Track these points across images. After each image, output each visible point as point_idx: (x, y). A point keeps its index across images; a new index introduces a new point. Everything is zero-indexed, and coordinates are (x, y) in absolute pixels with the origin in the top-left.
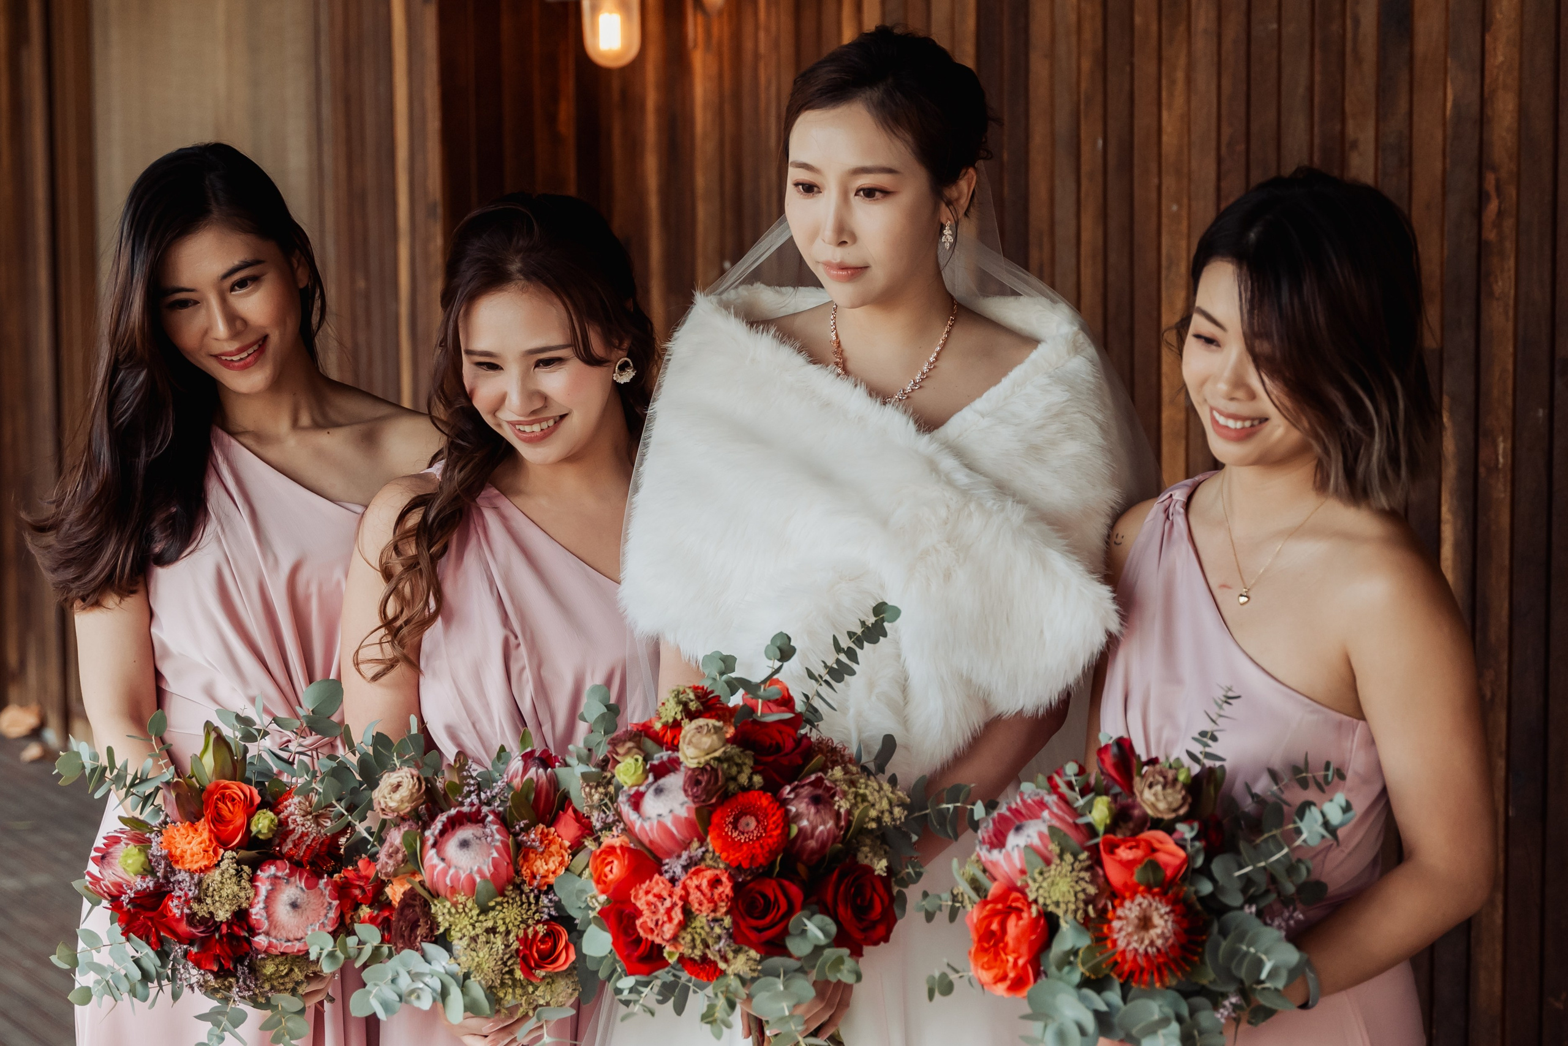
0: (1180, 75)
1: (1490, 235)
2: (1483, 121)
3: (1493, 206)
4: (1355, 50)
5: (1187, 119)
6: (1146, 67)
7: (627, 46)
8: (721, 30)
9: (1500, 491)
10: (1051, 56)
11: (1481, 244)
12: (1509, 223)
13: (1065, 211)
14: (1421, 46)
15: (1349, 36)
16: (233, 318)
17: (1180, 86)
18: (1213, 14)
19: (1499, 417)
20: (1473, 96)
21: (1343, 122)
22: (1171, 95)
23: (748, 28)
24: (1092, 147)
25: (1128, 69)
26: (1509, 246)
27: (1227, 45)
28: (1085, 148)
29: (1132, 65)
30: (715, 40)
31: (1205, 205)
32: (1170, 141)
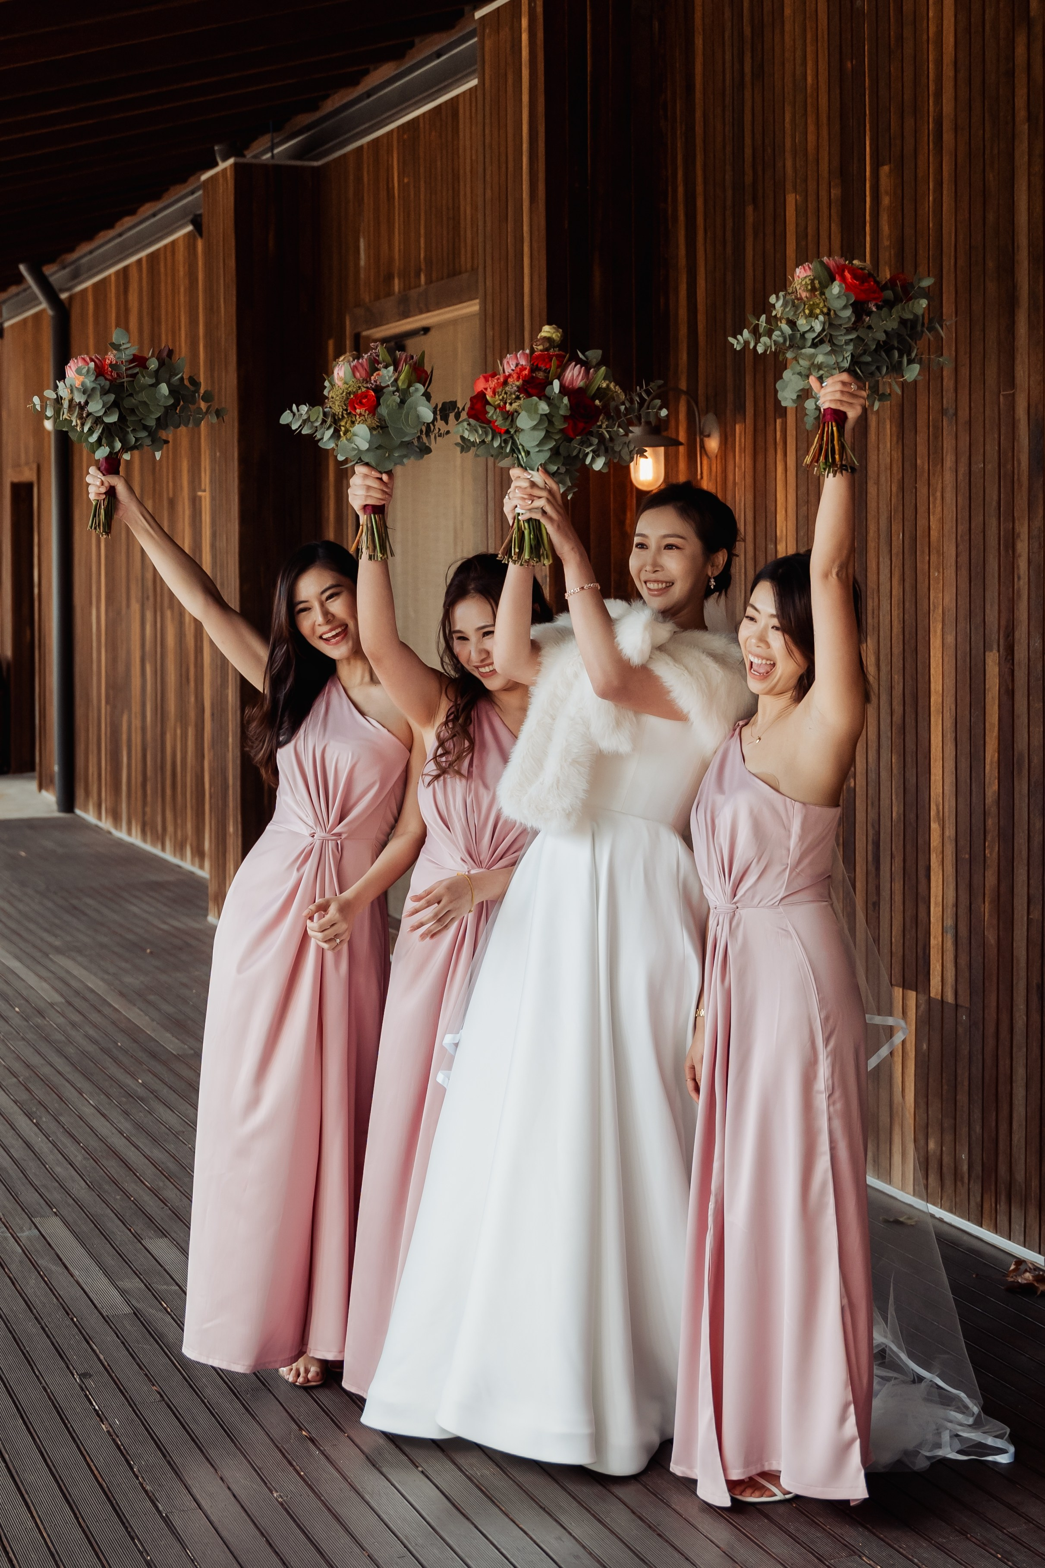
0: (939, 494)
4: (1019, 479)
5: (942, 520)
6: (922, 491)
7: (656, 479)
8: (717, 467)
10: (878, 483)
15: (1016, 471)
16: (326, 613)
17: (939, 501)
18: (954, 459)
22: (934, 507)
25: (914, 491)
27: (960, 477)
29: (916, 488)
30: (714, 473)
31: (950, 572)
32: (934, 534)
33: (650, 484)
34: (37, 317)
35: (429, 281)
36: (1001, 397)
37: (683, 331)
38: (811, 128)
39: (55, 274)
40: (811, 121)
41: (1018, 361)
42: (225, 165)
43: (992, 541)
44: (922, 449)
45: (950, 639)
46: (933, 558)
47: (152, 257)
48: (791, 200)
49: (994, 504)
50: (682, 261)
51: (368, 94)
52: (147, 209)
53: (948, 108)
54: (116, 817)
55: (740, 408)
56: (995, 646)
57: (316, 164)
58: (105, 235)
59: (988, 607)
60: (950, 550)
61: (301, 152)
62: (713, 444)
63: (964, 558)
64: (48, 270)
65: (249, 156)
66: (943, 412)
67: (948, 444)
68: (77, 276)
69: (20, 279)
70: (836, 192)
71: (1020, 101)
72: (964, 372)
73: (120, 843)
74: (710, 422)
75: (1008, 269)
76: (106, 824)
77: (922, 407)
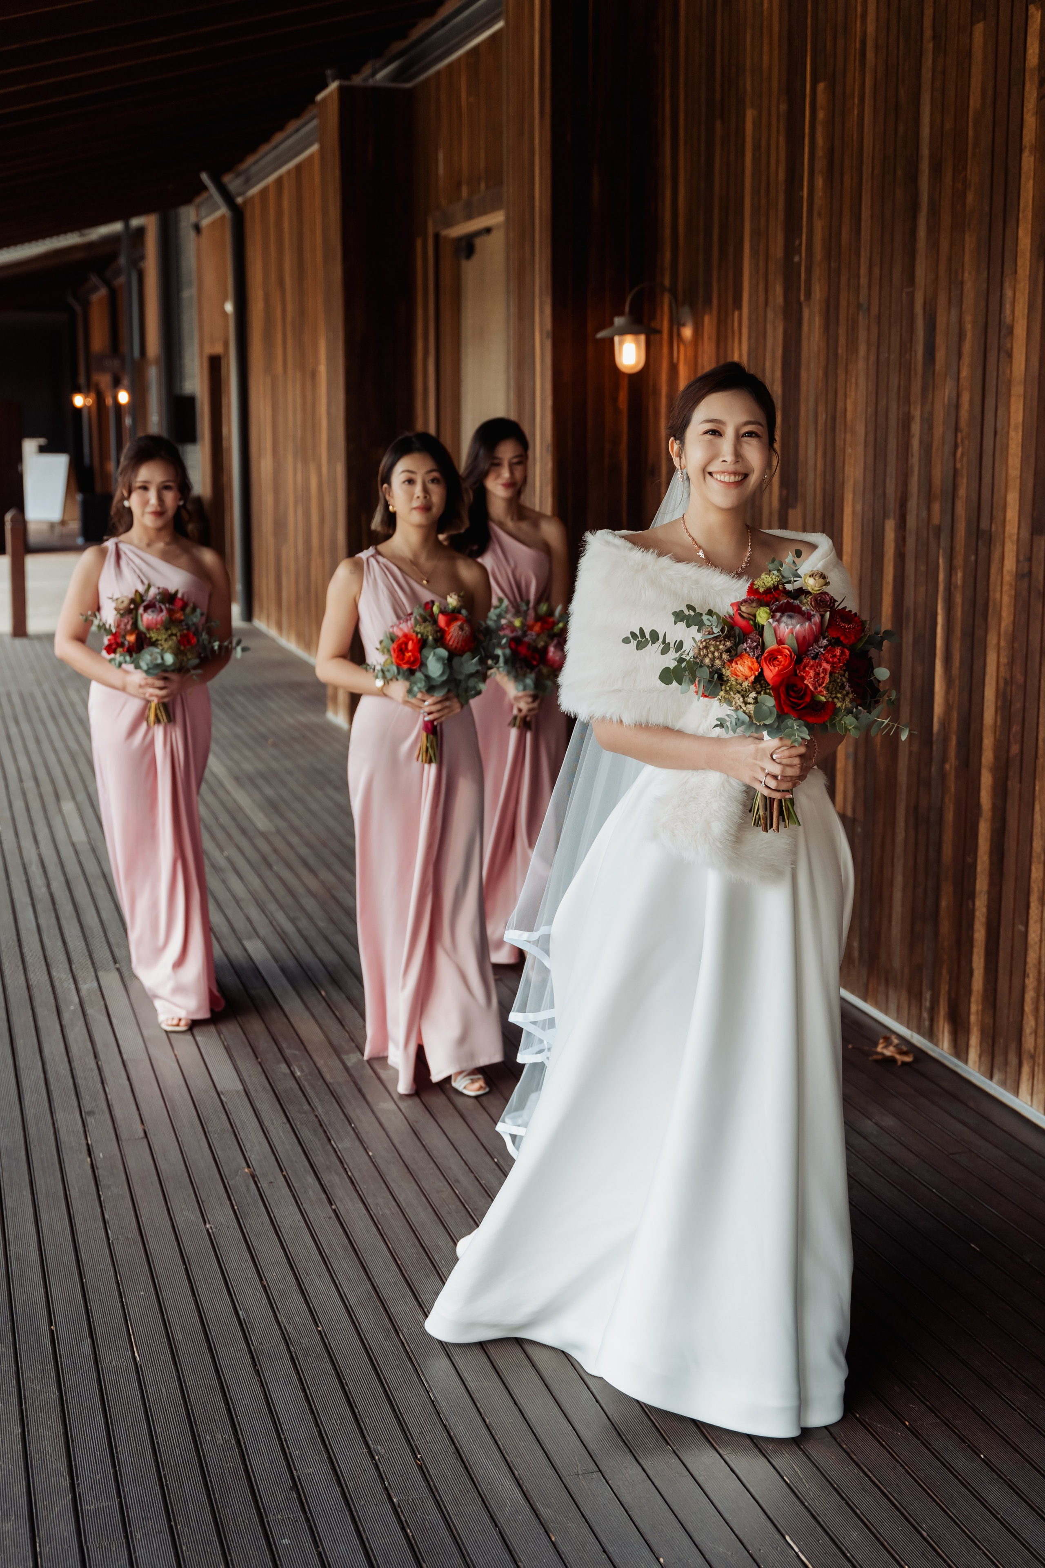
0: (853, 380)
1: (958, 466)
2: (958, 406)
3: (960, 451)
5: (855, 403)
6: (842, 377)
7: (638, 363)
8: (690, 353)
9: (958, 599)
10: (808, 370)
11: (955, 470)
12: (965, 459)
13: (811, 453)
14: (938, 367)
17: (853, 386)
19: (959, 561)
20: (954, 395)
21: (910, 406)
23: (700, 353)
24: (822, 418)
26: (965, 471)
28: (819, 418)
30: (687, 358)
31: (861, 448)
32: (849, 415)
33: (633, 367)
34: (223, 217)
35: (487, 187)
36: (904, 295)
37: (668, 232)
38: (766, 48)
39: (232, 182)
40: (766, 41)
41: (918, 261)
42: (334, 86)
43: (893, 423)
44: (842, 340)
45: (859, 507)
46: (848, 436)
47: (299, 167)
48: (750, 114)
49: (895, 390)
50: (668, 170)
51: (443, 23)
52: (292, 125)
53: (871, 28)
54: (279, 626)
55: (708, 301)
56: (892, 515)
57: (408, 85)
58: (265, 148)
59: (888, 480)
60: (861, 428)
61: (396, 76)
62: (687, 332)
63: (871, 437)
64: (227, 179)
65: (357, 80)
66: (859, 306)
67: (862, 334)
68: (248, 183)
69: (204, 188)
70: (783, 107)
71: (928, 22)
72: (876, 271)
73: (281, 649)
74: (685, 313)
75: (913, 178)
76: (273, 632)
77: (843, 303)
